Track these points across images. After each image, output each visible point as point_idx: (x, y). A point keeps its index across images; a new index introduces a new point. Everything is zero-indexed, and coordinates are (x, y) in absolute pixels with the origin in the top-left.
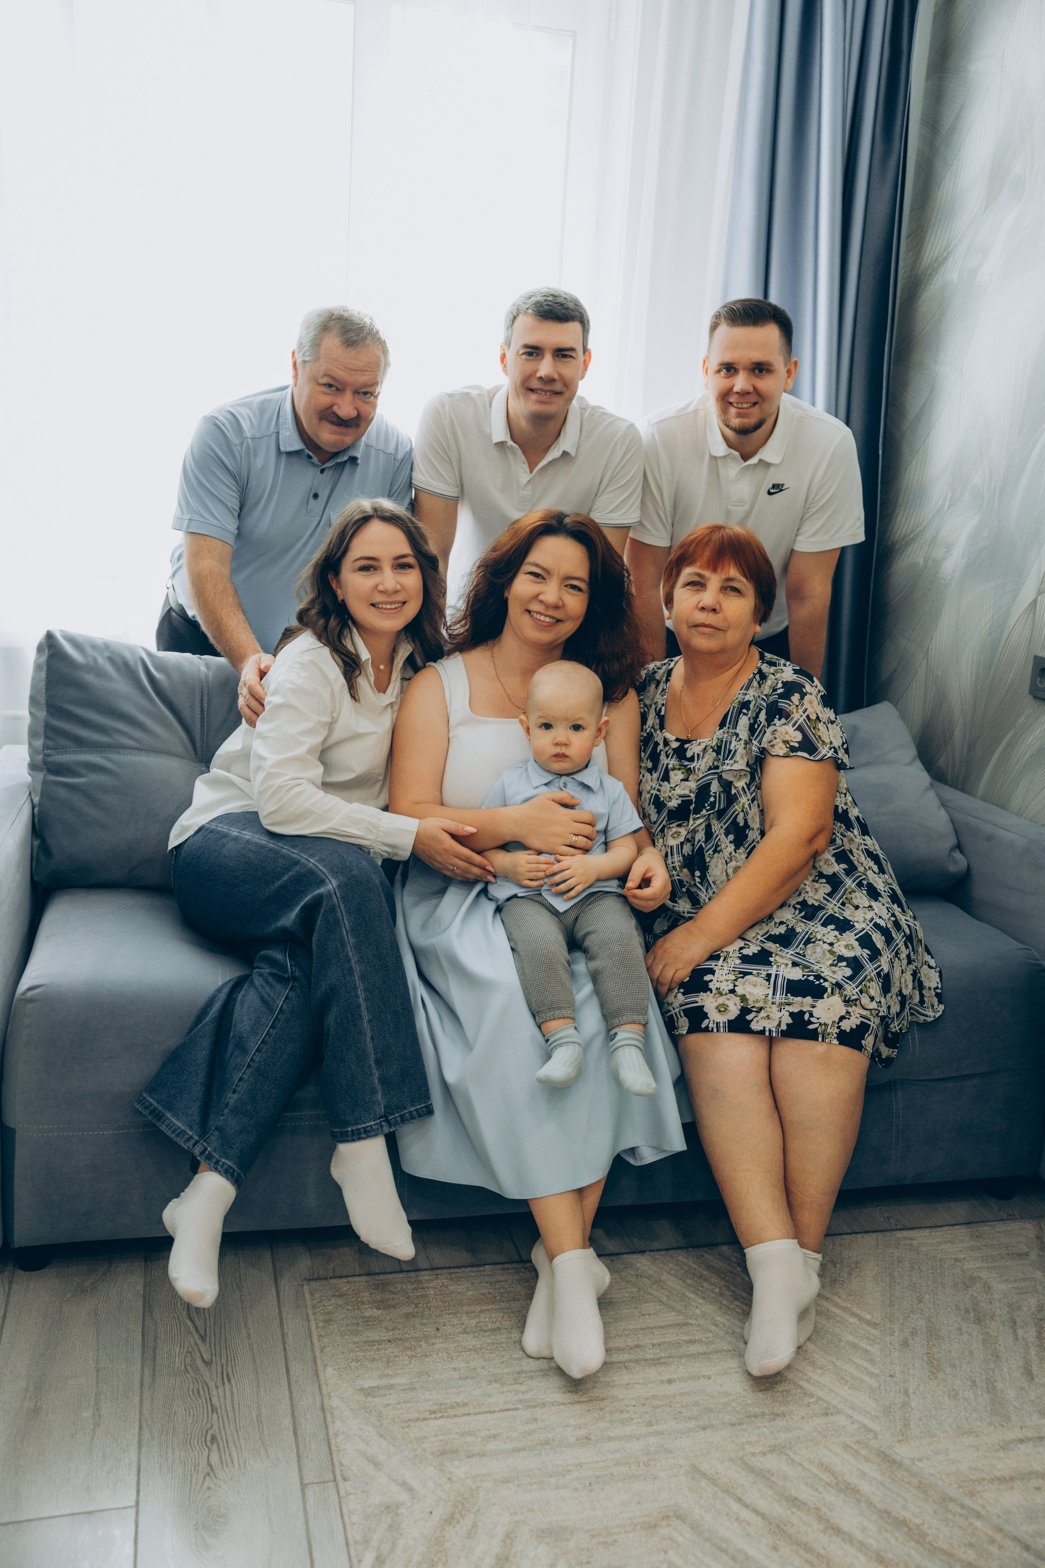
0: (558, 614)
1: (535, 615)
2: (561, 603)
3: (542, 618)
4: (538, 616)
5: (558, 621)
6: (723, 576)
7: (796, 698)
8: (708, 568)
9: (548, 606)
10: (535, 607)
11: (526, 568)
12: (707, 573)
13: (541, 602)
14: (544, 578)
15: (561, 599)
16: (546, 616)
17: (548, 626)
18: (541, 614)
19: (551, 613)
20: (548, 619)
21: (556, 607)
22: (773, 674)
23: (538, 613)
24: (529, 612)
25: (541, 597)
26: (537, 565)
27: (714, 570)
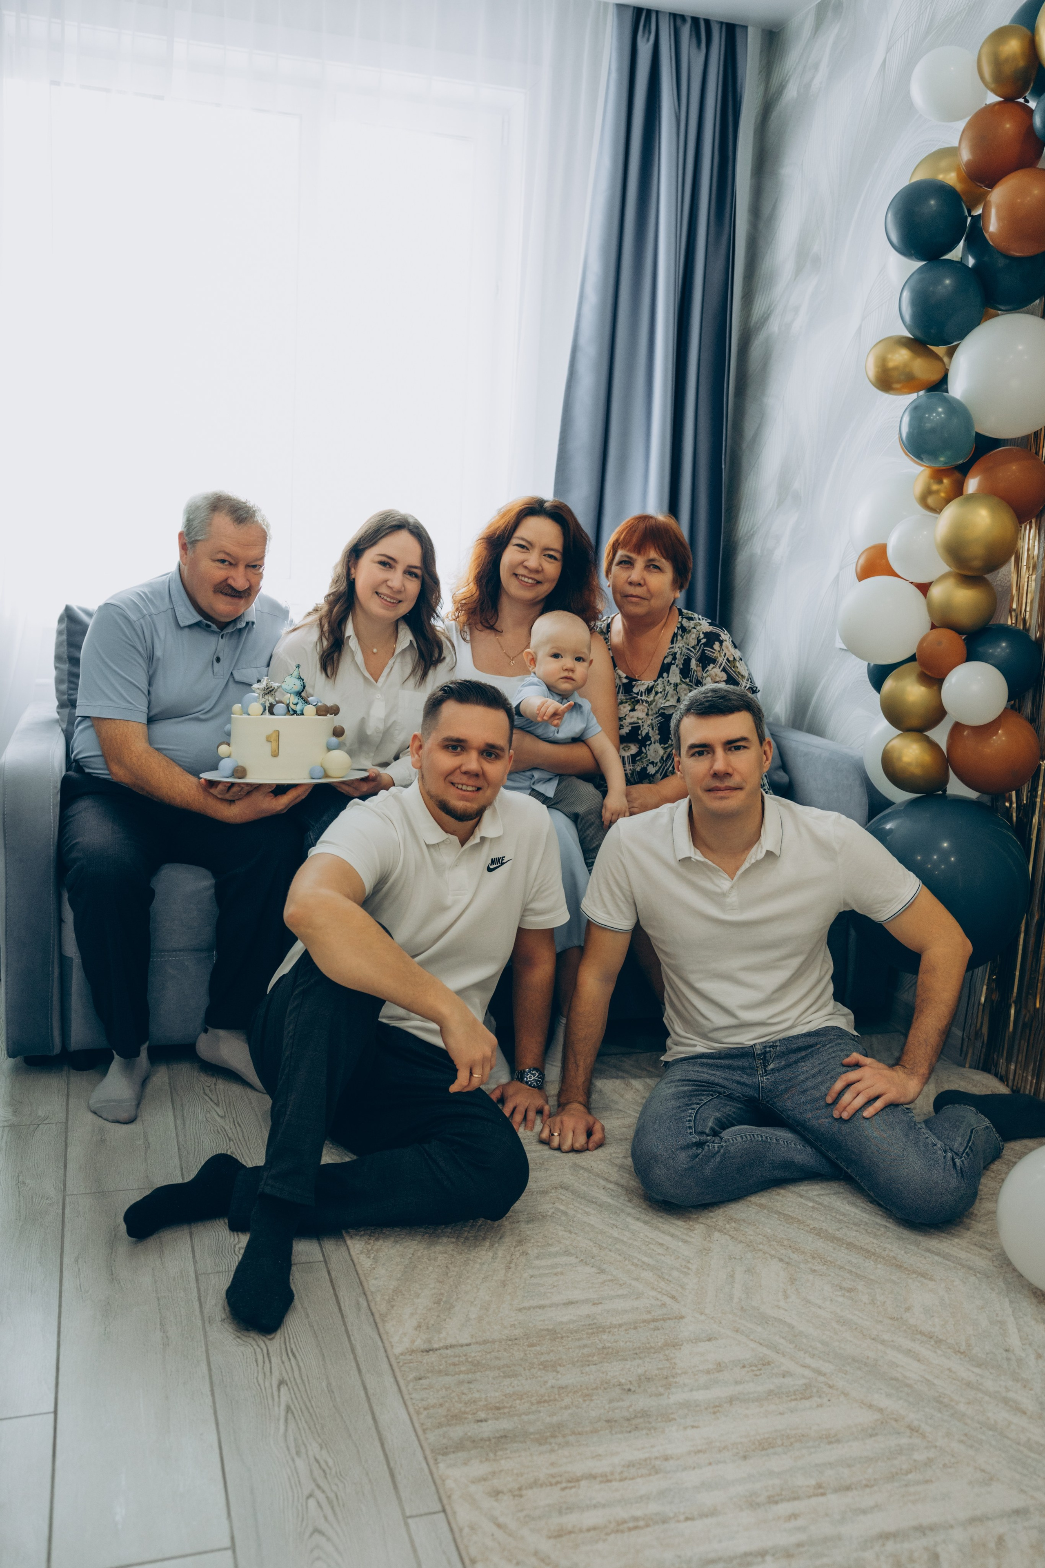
0: (537, 577)
1: (520, 577)
2: (540, 568)
3: (526, 580)
4: (523, 579)
5: (538, 582)
6: (646, 558)
7: (717, 646)
8: (634, 552)
9: (531, 571)
10: (521, 571)
11: (514, 541)
12: (633, 555)
13: (526, 567)
14: (528, 549)
15: (541, 565)
16: (529, 578)
17: (531, 586)
18: (525, 576)
19: (533, 576)
20: (530, 581)
21: (537, 571)
22: (694, 628)
23: (523, 576)
24: (516, 575)
25: (526, 564)
26: (523, 539)
27: (639, 553)
